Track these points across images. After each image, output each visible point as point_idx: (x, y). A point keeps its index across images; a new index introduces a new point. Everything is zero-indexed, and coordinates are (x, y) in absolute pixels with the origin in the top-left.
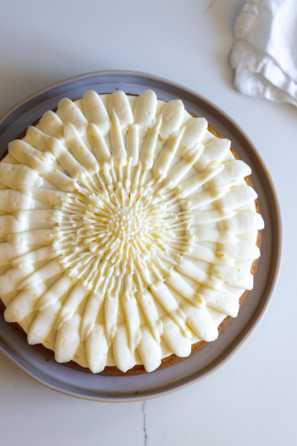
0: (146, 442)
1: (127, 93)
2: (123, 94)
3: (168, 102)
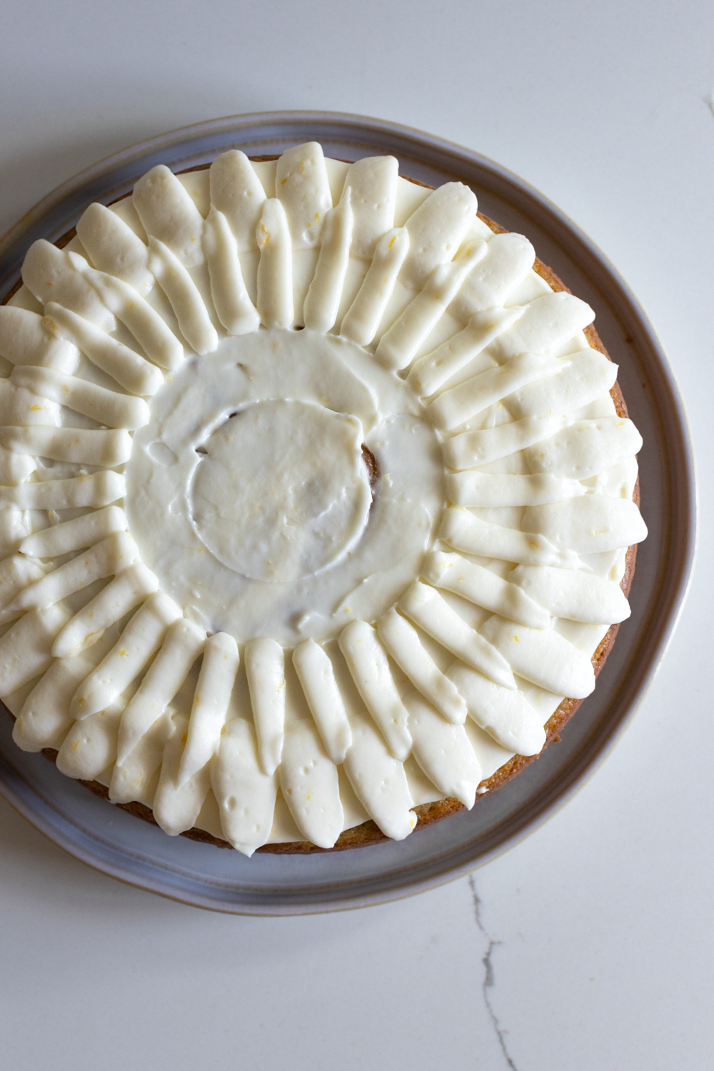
0: (477, 913)
1: (252, 155)
2: (243, 157)
3: (352, 163)
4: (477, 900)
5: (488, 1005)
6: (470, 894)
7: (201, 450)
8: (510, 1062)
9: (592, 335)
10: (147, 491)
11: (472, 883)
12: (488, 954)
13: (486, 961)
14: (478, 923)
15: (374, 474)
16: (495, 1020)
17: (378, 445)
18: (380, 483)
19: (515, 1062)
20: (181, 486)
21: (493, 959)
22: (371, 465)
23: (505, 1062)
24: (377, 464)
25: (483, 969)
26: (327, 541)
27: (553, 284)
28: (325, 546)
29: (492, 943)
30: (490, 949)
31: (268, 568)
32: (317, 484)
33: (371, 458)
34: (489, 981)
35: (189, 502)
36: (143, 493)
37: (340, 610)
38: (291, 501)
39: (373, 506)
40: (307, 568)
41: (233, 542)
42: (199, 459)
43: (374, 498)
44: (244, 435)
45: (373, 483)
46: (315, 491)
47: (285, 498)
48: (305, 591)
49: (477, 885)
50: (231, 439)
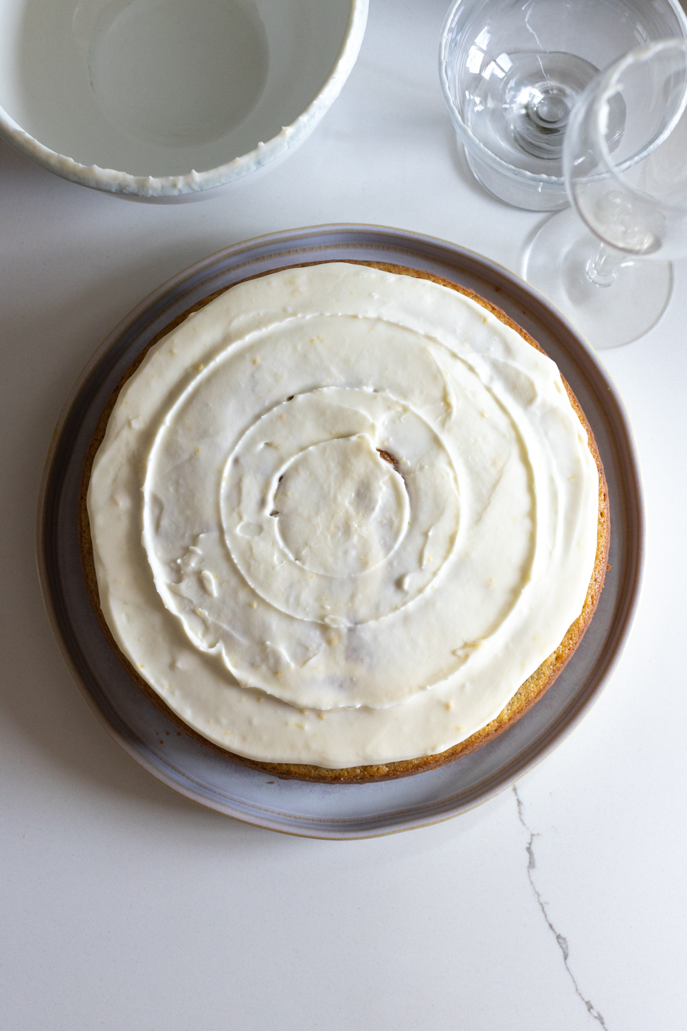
0: (520, 813)
4: (519, 803)
5: (532, 883)
6: (514, 798)
7: (274, 513)
8: (551, 926)
9: (476, 296)
10: (254, 559)
11: (515, 790)
12: (530, 844)
13: (529, 849)
14: (521, 820)
15: (394, 463)
16: (538, 895)
17: (386, 443)
18: (402, 466)
19: (554, 926)
20: (274, 543)
21: (533, 847)
22: (388, 459)
23: (547, 926)
24: (393, 456)
25: (527, 855)
26: (390, 523)
27: (433, 279)
28: (391, 528)
29: (532, 835)
30: (531, 839)
31: (363, 563)
32: (362, 490)
33: (387, 455)
34: (531, 864)
35: (286, 551)
36: (252, 562)
37: (425, 562)
38: (351, 510)
39: (406, 483)
40: (388, 548)
41: (331, 560)
42: (276, 520)
43: (403, 478)
44: (297, 488)
45: (397, 469)
46: (364, 496)
47: (347, 512)
48: (395, 563)
49: (519, 791)
50: (289, 494)
